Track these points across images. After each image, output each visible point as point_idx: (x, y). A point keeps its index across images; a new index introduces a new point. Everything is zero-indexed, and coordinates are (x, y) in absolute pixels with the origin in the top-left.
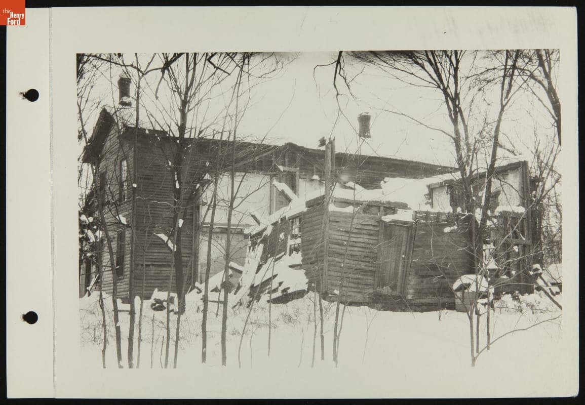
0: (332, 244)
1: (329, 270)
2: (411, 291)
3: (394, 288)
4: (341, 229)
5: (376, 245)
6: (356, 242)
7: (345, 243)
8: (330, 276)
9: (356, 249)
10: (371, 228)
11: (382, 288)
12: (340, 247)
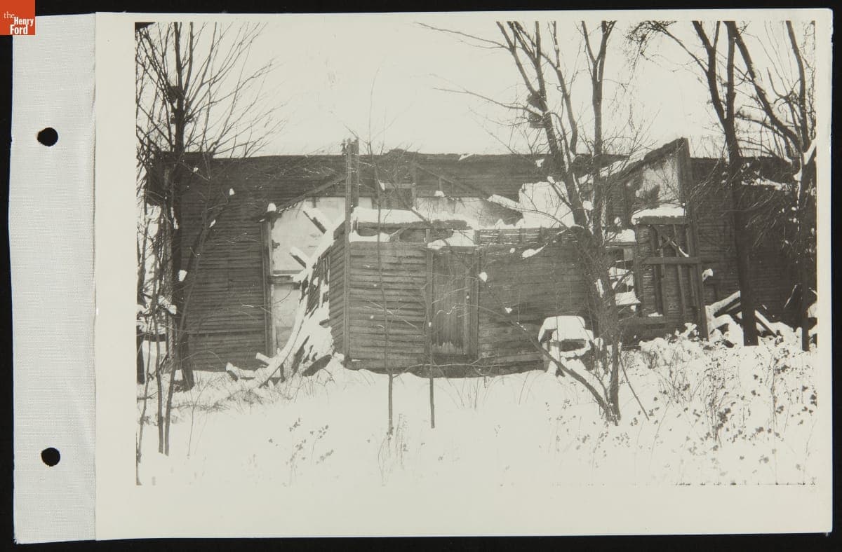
0: (356, 288)
1: (350, 325)
2: (487, 346)
3: (459, 343)
4: (369, 266)
5: (423, 284)
6: (392, 283)
7: (375, 285)
8: (352, 333)
9: (392, 292)
10: (415, 261)
11: (441, 344)
12: (368, 292)
